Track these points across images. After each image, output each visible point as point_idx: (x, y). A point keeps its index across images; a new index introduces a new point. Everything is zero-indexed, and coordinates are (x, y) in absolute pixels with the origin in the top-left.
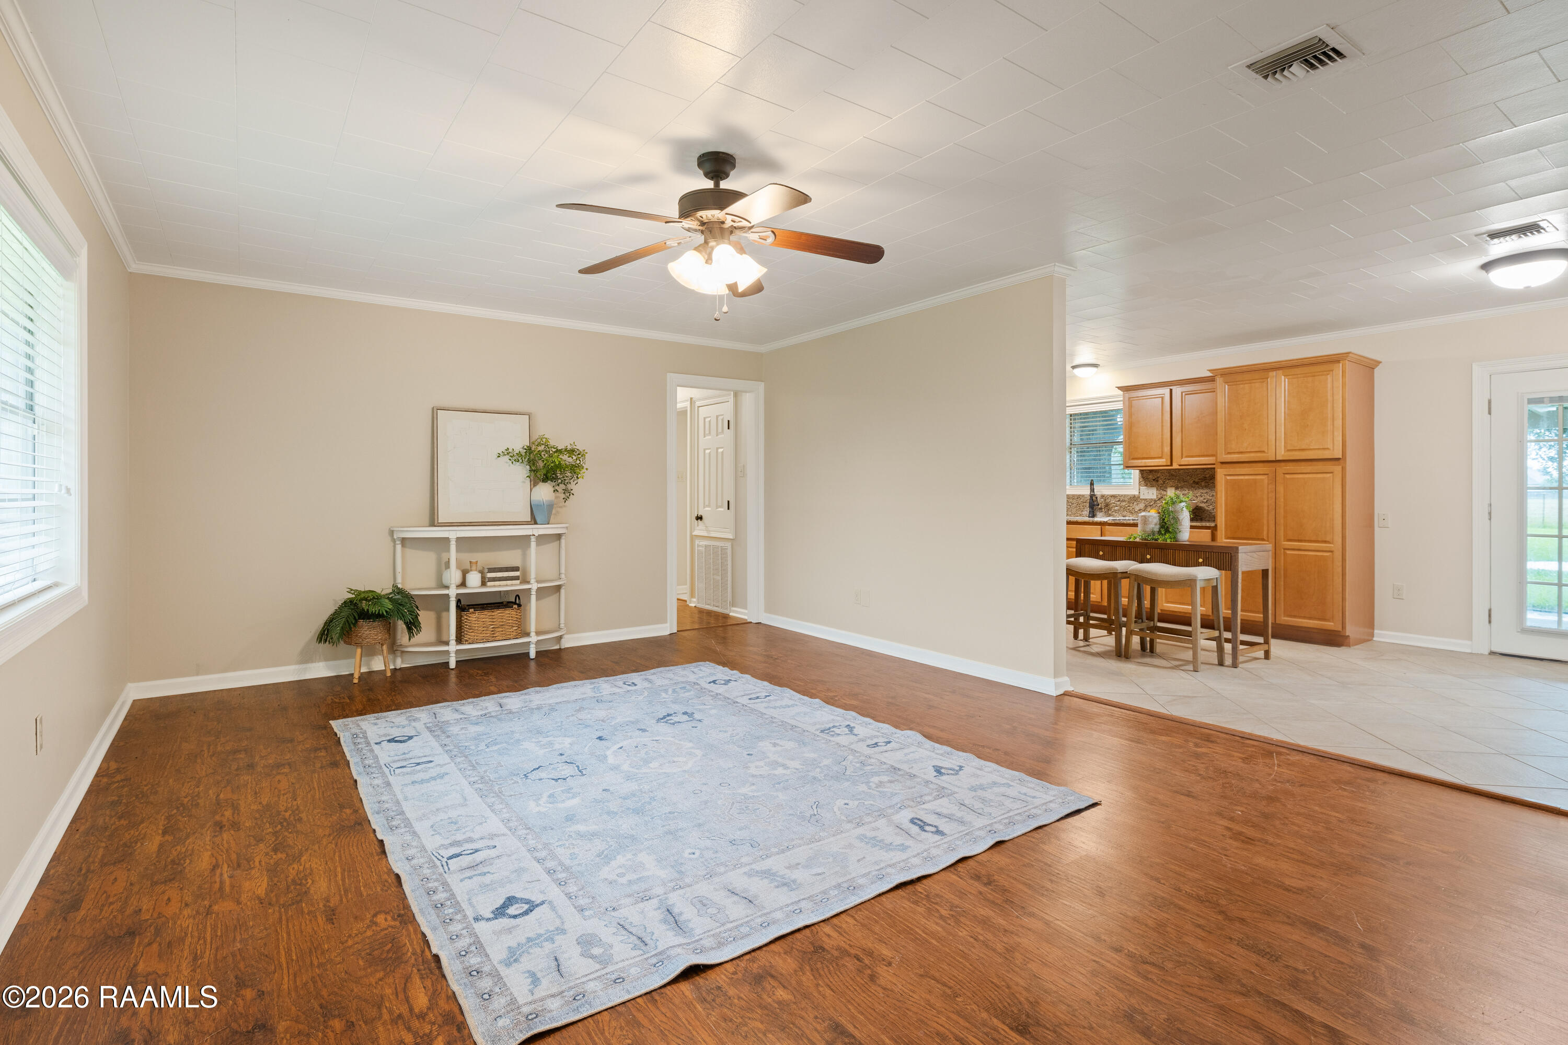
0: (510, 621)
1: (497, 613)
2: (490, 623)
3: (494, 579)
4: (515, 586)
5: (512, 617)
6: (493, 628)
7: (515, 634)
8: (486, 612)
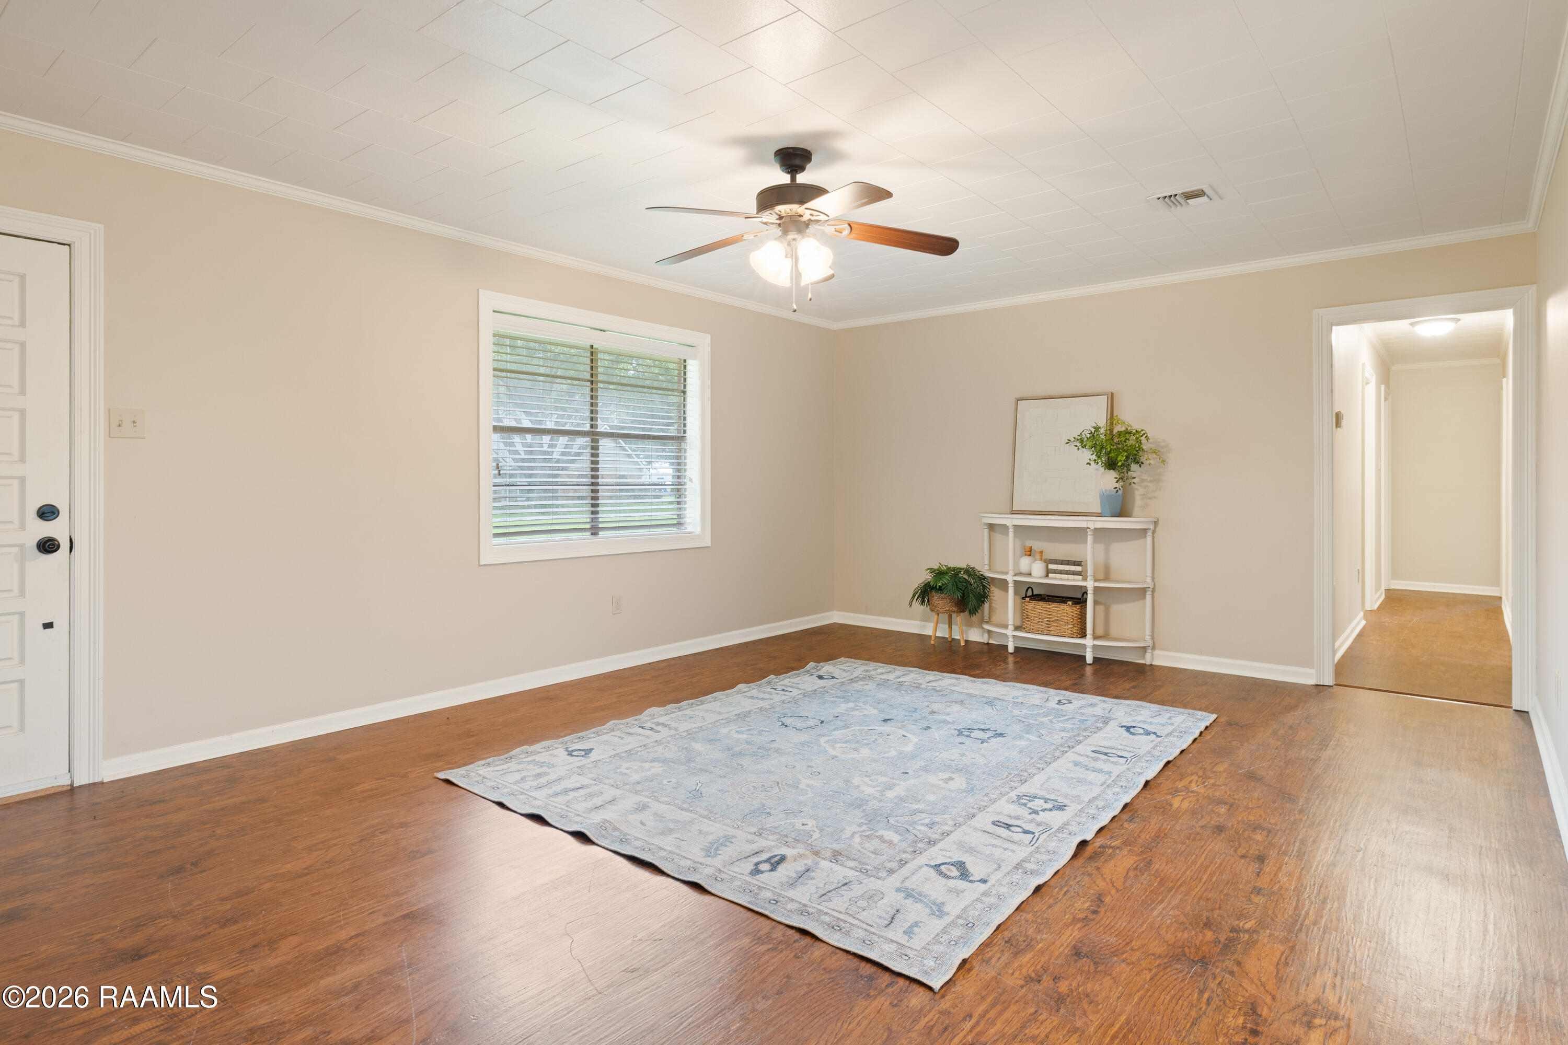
0: (1066, 618)
1: (1053, 606)
2: (1045, 616)
3: (1055, 572)
4: (1076, 581)
5: (1067, 614)
6: (1047, 621)
7: (1069, 631)
8: (1041, 603)
